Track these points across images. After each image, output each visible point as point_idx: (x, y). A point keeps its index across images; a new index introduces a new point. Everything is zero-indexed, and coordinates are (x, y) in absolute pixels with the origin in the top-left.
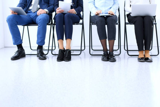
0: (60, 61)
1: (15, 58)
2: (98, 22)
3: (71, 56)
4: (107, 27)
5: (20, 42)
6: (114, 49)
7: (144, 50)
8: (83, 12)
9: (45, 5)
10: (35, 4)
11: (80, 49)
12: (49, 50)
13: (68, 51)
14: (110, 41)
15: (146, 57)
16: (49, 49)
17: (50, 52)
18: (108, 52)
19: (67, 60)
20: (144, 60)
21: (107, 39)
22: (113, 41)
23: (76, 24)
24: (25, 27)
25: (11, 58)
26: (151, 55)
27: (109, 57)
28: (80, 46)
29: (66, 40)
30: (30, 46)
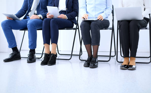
0: (43, 64)
1: (7, 61)
3: (56, 60)
6: (98, 55)
7: (130, 57)
8: (78, 17)
9: (42, 10)
10: (33, 10)
11: (71, 54)
13: (52, 55)
14: (94, 46)
19: (50, 65)
22: (96, 46)
23: (66, 29)
25: (4, 60)
26: (136, 63)
28: (71, 50)
29: (51, 44)
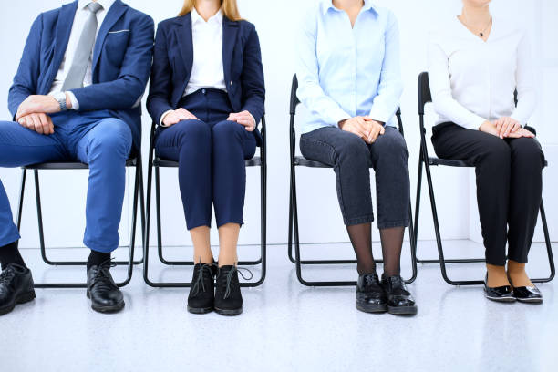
0: (202, 310)
2: (343, 158)
4: (376, 175)
5: (10, 234)
11: (260, 259)
12: (132, 263)
13: (230, 272)
14: (385, 231)
15: (518, 285)
16: (135, 260)
17: (138, 272)
18: (380, 271)
20: (514, 296)
21: (375, 225)
24: (28, 170)
27: (391, 297)
29: (218, 227)
30: (39, 245)
